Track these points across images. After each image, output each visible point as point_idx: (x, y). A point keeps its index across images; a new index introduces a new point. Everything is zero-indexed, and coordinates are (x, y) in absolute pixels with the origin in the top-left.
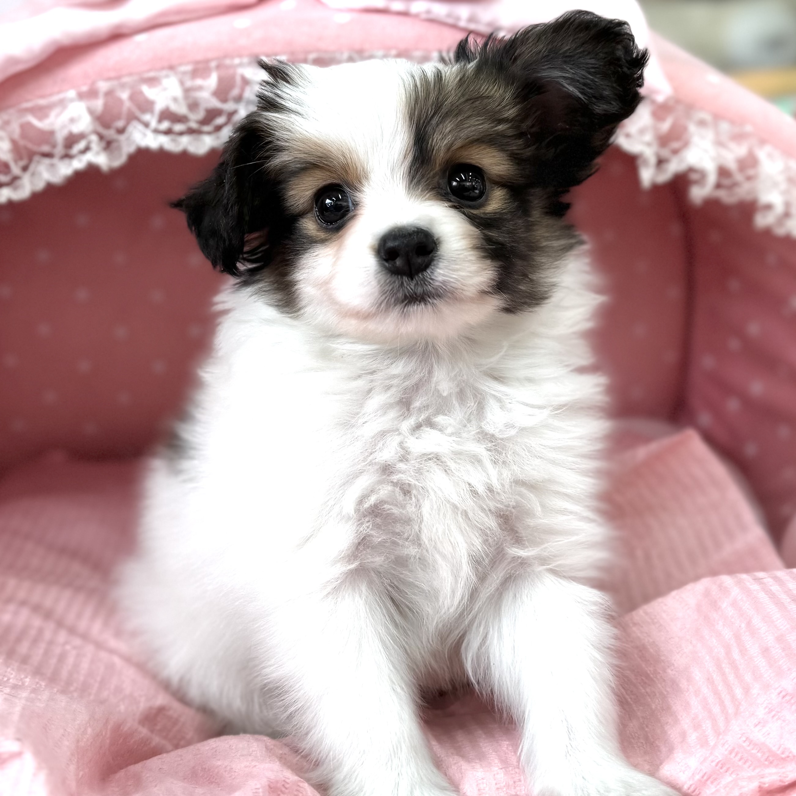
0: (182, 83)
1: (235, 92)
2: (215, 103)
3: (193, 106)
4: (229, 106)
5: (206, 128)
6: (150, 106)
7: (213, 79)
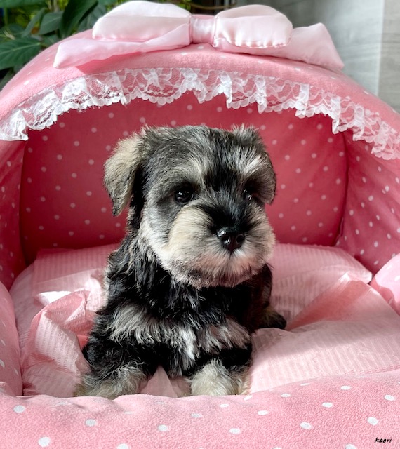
0: (158, 74)
1: (179, 81)
2: (170, 84)
3: (161, 83)
4: (175, 86)
5: (165, 94)
6: (145, 82)
7: (170, 74)
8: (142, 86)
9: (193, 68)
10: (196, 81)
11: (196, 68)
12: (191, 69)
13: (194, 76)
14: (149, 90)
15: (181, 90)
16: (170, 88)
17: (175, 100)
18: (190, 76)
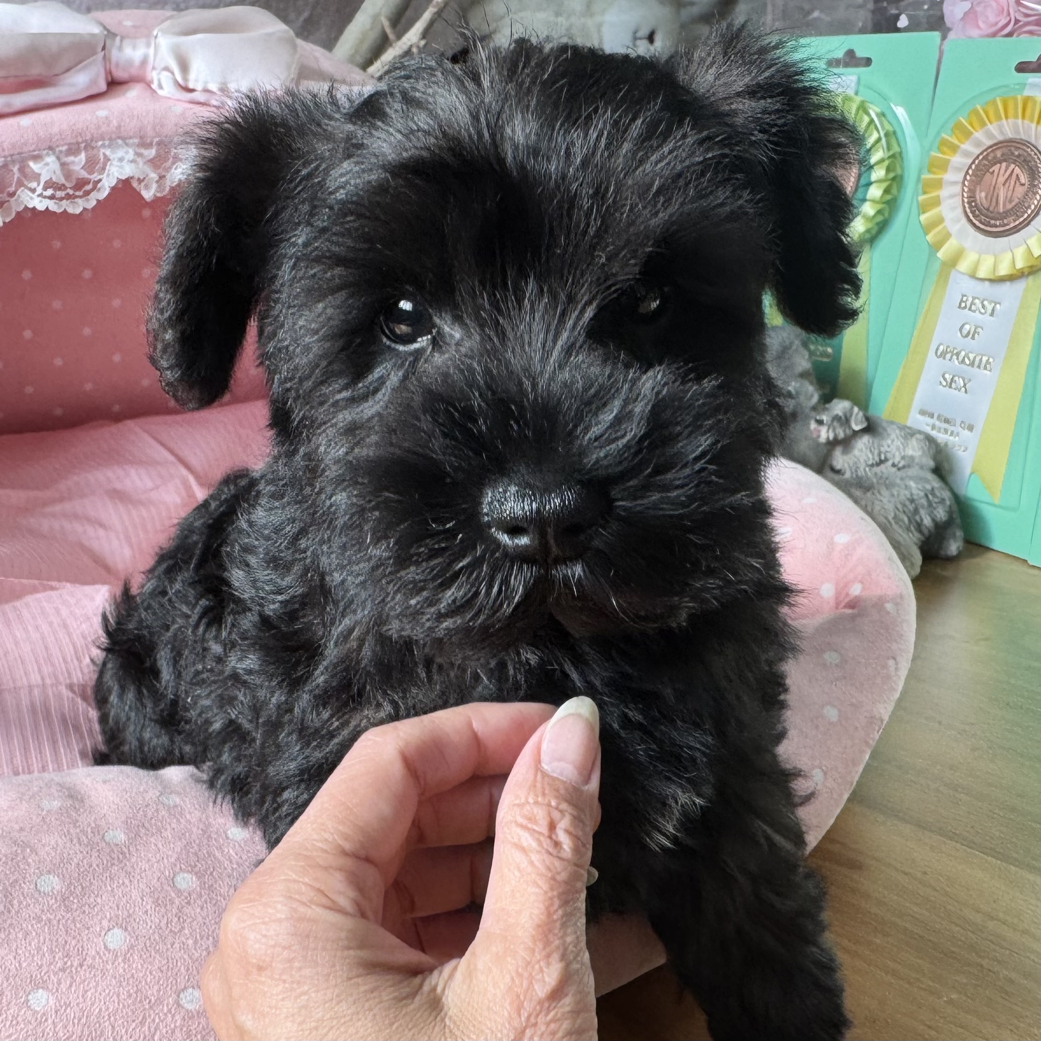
0: (58, 158)
1: (100, 166)
2: (84, 174)
3: (68, 176)
4: (95, 177)
5: (77, 193)
6: (37, 177)
7: (83, 156)
8: (33, 185)
9: (124, 139)
10: (132, 162)
11: (131, 138)
12: (120, 142)
13: (127, 153)
14: (45, 189)
15: (108, 183)
16: (86, 182)
17: (98, 201)
18: (120, 153)
